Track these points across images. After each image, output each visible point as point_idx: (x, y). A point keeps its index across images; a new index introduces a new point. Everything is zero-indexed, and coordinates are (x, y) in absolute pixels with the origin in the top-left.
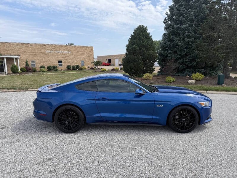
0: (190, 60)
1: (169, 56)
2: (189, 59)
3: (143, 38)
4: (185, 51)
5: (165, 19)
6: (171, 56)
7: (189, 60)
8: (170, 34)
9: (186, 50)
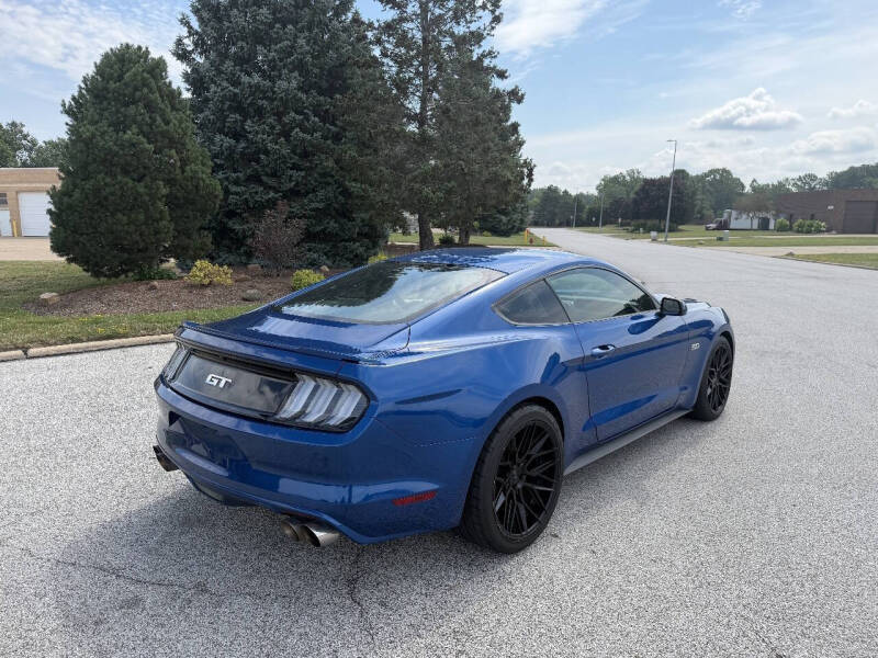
0: (316, 210)
1: (237, 194)
2: (313, 205)
3: (163, 106)
4: (291, 176)
5: (179, 42)
6: (244, 193)
7: (312, 210)
8: (226, 106)
9: (298, 175)
